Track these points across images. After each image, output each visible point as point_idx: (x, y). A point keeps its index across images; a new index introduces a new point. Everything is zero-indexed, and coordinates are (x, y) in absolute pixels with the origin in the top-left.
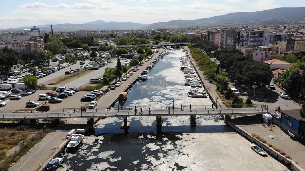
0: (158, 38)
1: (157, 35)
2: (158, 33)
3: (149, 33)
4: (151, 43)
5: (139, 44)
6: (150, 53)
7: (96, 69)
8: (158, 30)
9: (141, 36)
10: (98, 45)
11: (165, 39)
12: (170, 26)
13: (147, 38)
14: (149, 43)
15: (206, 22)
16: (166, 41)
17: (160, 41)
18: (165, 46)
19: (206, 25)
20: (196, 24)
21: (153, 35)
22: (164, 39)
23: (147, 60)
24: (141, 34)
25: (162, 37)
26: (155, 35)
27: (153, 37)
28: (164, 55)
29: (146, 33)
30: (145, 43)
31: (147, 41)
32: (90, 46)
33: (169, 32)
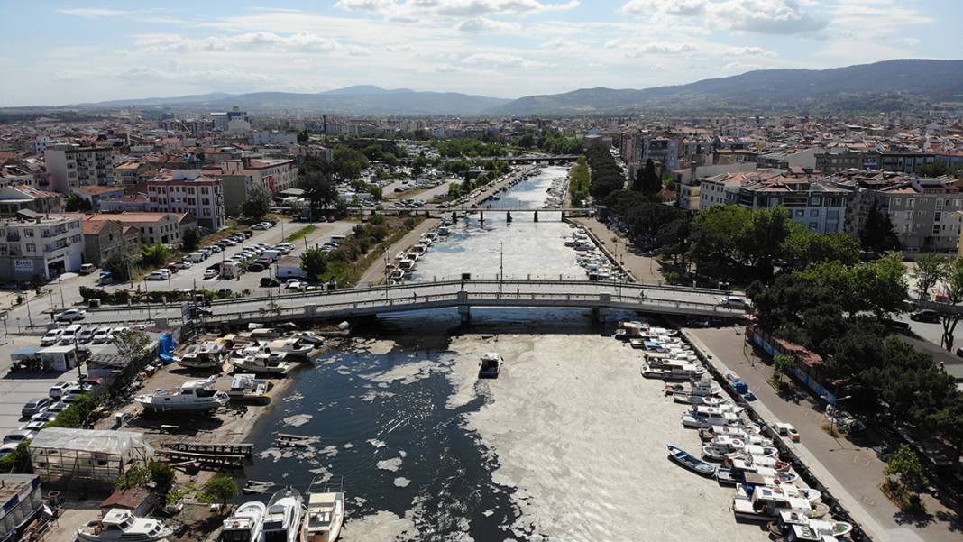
0: (527, 144)
1: (527, 134)
2: (531, 131)
3: (508, 131)
4: (510, 154)
5: (485, 155)
6: (507, 171)
7: (430, 188)
8: (530, 122)
9: (488, 137)
10: (405, 155)
11: (542, 145)
12: (571, 107)
13: (503, 141)
14: (505, 154)
15: (678, 96)
16: (544, 150)
17: (531, 149)
18: (538, 161)
19: (674, 105)
20: (649, 101)
21: (516, 134)
22: (540, 145)
23: (500, 180)
24: (489, 133)
25: (536, 142)
26: (521, 135)
27: (517, 142)
28: (531, 175)
29: (501, 130)
30: (499, 155)
31: (503, 149)
32: (398, 157)
33: (556, 130)
